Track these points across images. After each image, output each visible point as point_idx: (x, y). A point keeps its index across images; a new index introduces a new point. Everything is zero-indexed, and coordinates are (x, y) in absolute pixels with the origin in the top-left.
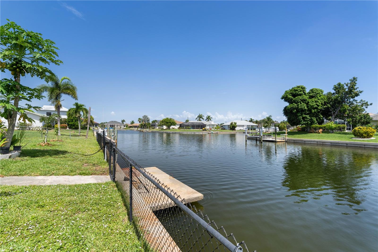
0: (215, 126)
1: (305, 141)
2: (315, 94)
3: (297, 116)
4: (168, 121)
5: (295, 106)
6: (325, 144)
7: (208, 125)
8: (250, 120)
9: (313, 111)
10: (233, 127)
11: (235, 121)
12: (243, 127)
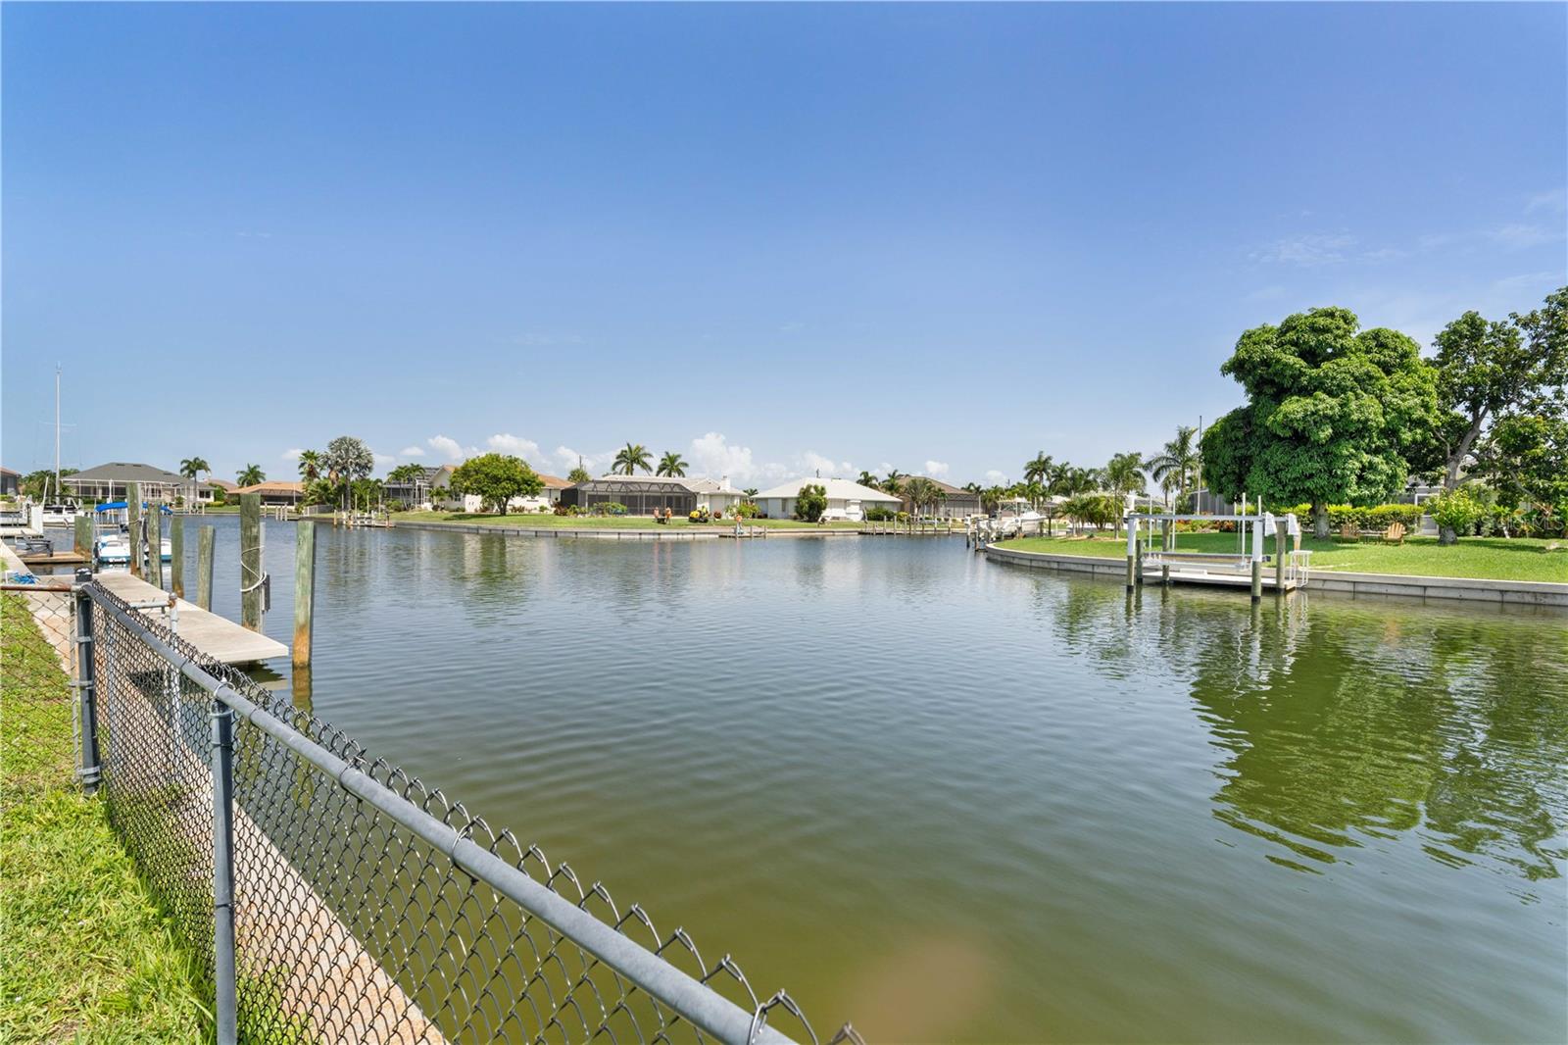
0: (736, 501)
1: (1425, 587)
2: (1393, 354)
3: (1330, 458)
4: (500, 473)
5: (1332, 408)
6: (1549, 601)
7: (704, 495)
8: (863, 478)
9: (1407, 436)
10: (810, 507)
11: (820, 483)
12: (845, 508)
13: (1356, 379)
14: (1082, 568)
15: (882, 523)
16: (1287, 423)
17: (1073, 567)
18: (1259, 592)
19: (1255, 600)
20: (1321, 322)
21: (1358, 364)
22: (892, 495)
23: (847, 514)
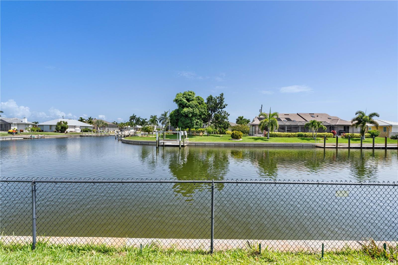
0: (30, 126)
1: (205, 144)
2: (200, 101)
3: (191, 120)
5: (191, 111)
6: (220, 145)
7: (15, 124)
8: (80, 119)
9: (203, 116)
10: (62, 128)
11: (65, 120)
12: (74, 128)
13: (195, 105)
14: (146, 143)
15: (88, 133)
16: (185, 113)
17: (144, 143)
18: (181, 147)
19: (180, 148)
20: (190, 94)
21: (195, 102)
22: (90, 124)
23: (75, 130)
